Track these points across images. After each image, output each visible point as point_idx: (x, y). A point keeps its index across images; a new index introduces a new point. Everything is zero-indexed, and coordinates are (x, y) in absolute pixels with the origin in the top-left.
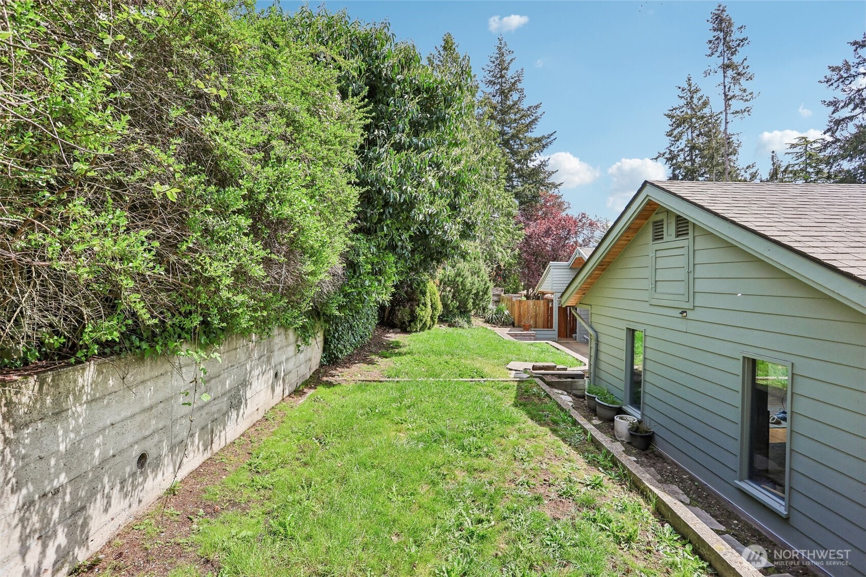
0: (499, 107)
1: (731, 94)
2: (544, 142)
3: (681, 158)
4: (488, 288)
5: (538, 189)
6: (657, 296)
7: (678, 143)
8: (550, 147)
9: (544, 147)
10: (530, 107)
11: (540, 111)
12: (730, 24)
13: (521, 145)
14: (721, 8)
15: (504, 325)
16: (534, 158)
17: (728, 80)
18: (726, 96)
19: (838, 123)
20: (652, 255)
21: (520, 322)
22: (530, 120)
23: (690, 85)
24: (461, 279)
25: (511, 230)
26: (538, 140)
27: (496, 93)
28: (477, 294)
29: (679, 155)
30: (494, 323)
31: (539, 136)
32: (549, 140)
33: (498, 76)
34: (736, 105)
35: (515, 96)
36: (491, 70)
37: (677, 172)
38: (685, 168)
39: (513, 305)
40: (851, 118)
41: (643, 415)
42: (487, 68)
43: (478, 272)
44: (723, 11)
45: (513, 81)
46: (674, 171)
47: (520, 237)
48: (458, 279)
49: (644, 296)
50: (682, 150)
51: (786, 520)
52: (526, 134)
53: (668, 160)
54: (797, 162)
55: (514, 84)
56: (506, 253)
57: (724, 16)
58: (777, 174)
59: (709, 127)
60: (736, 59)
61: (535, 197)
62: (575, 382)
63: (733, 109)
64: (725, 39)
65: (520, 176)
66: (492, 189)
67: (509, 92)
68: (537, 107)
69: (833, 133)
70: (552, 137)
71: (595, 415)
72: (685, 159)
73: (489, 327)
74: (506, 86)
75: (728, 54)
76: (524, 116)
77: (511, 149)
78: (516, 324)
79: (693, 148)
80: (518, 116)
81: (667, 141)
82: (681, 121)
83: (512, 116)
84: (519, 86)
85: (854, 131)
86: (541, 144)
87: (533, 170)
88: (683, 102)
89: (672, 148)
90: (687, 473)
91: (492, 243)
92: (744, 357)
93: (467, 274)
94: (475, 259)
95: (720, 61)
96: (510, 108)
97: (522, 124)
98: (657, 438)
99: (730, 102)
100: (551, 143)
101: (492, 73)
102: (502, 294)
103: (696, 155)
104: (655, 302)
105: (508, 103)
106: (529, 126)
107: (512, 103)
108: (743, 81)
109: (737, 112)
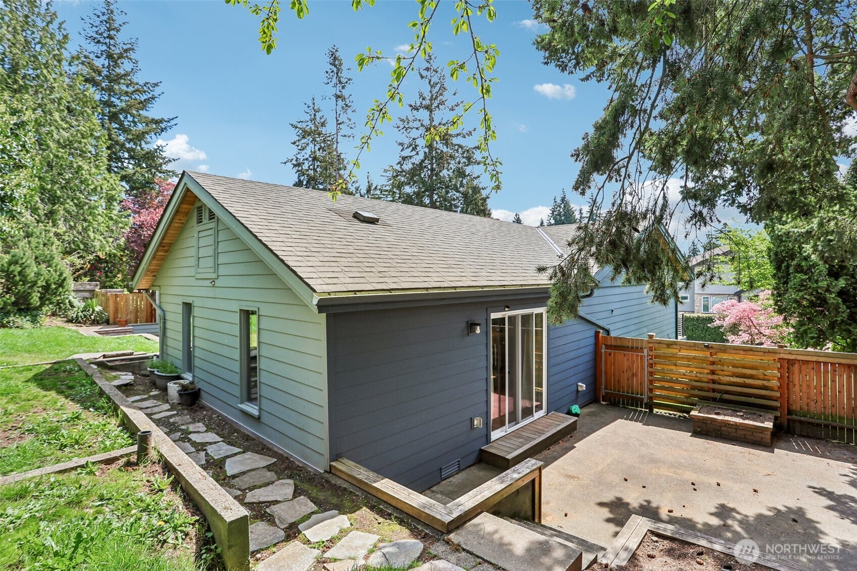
0: (105, 73)
1: (340, 121)
2: (163, 126)
3: (305, 167)
4: (65, 279)
5: (154, 175)
6: (200, 270)
7: (303, 152)
8: (169, 131)
9: (162, 131)
10: (147, 83)
11: (157, 91)
12: (341, 64)
13: (134, 122)
14: (335, 48)
15: (95, 322)
16: (149, 139)
17: (339, 108)
18: (337, 120)
19: (404, 158)
20: (196, 236)
21: (115, 317)
22: (145, 97)
23: (314, 104)
24: (20, 269)
25: (115, 218)
26: (157, 122)
27: (102, 54)
28: (47, 288)
29: (304, 163)
30: (80, 322)
31: (157, 117)
32: (169, 124)
33: (105, 35)
34: (345, 130)
35: (125, 66)
36: (95, 24)
37: (302, 178)
38: (308, 175)
39: (107, 299)
40: (411, 157)
41: (194, 376)
42: (87, 20)
43: (48, 261)
44: (336, 51)
45: (125, 47)
46: (299, 177)
47: (126, 225)
48: (12, 268)
49: (192, 272)
50: (307, 159)
51: (258, 419)
52: (141, 112)
53: (295, 166)
54: (388, 183)
55: (126, 51)
56: (107, 242)
57: (337, 54)
58: (370, 190)
59: (328, 144)
60: (345, 92)
61: (148, 183)
62: (143, 362)
63: (342, 133)
64: (337, 73)
65: (131, 157)
66: (86, 167)
67: (119, 58)
68: (156, 85)
69: (401, 165)
70: (173, 122)
71: (156, 388)
72: (309, 167)
73: (72, 327)
74: (116, 51)
75: (339, 87)
76: (137, 90)
77: (121, 124)
78: (111, 321)
79: (315, 159)
80: (131, 89)
81: (294, 149)
82: (305, 133)
83: (124, 88)
84: (132, 55)
85: (411, 166)
86: (159, 126)
87: (147, 153)
88: (308, 118)
89: (298, 156)
90: (215, 412)
91: (85, 230)
92: (240, 310)
93: (31, 262)
94: (45, 245)
95: (334, 91)
96: (120, 77)
97: (136, 99)
98: (202, 393)
99: (341, 126)
100: (171, 127)
101: (95, 29)
102: (97, 289)
103: (318, 166)
104: (198, 276)
105: (118, 70)
106: (144, 104)
107: (123, 72)
108: (349, 111)
109: (345, 136)
